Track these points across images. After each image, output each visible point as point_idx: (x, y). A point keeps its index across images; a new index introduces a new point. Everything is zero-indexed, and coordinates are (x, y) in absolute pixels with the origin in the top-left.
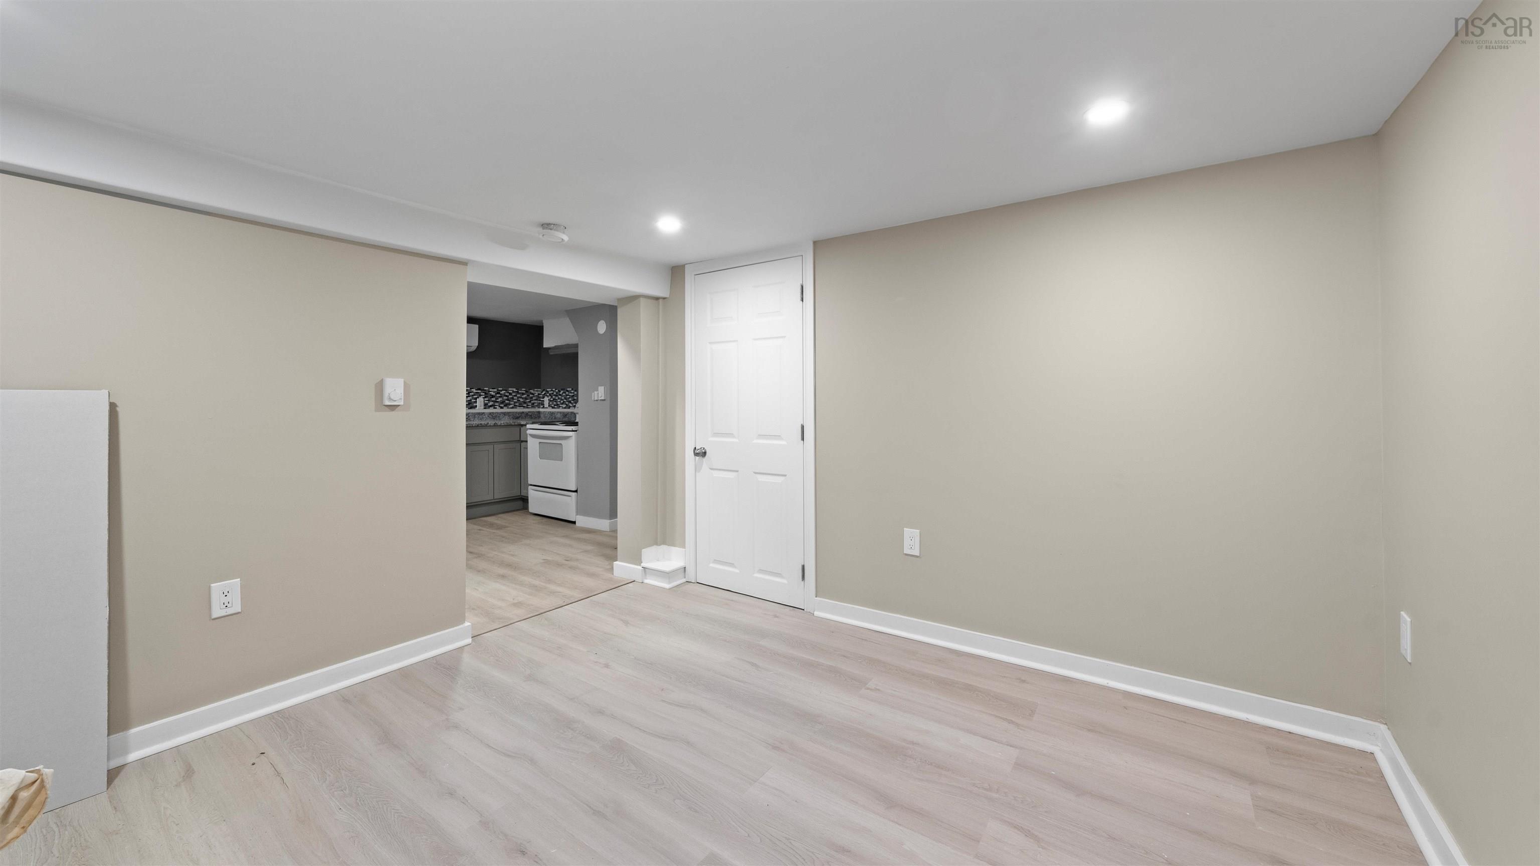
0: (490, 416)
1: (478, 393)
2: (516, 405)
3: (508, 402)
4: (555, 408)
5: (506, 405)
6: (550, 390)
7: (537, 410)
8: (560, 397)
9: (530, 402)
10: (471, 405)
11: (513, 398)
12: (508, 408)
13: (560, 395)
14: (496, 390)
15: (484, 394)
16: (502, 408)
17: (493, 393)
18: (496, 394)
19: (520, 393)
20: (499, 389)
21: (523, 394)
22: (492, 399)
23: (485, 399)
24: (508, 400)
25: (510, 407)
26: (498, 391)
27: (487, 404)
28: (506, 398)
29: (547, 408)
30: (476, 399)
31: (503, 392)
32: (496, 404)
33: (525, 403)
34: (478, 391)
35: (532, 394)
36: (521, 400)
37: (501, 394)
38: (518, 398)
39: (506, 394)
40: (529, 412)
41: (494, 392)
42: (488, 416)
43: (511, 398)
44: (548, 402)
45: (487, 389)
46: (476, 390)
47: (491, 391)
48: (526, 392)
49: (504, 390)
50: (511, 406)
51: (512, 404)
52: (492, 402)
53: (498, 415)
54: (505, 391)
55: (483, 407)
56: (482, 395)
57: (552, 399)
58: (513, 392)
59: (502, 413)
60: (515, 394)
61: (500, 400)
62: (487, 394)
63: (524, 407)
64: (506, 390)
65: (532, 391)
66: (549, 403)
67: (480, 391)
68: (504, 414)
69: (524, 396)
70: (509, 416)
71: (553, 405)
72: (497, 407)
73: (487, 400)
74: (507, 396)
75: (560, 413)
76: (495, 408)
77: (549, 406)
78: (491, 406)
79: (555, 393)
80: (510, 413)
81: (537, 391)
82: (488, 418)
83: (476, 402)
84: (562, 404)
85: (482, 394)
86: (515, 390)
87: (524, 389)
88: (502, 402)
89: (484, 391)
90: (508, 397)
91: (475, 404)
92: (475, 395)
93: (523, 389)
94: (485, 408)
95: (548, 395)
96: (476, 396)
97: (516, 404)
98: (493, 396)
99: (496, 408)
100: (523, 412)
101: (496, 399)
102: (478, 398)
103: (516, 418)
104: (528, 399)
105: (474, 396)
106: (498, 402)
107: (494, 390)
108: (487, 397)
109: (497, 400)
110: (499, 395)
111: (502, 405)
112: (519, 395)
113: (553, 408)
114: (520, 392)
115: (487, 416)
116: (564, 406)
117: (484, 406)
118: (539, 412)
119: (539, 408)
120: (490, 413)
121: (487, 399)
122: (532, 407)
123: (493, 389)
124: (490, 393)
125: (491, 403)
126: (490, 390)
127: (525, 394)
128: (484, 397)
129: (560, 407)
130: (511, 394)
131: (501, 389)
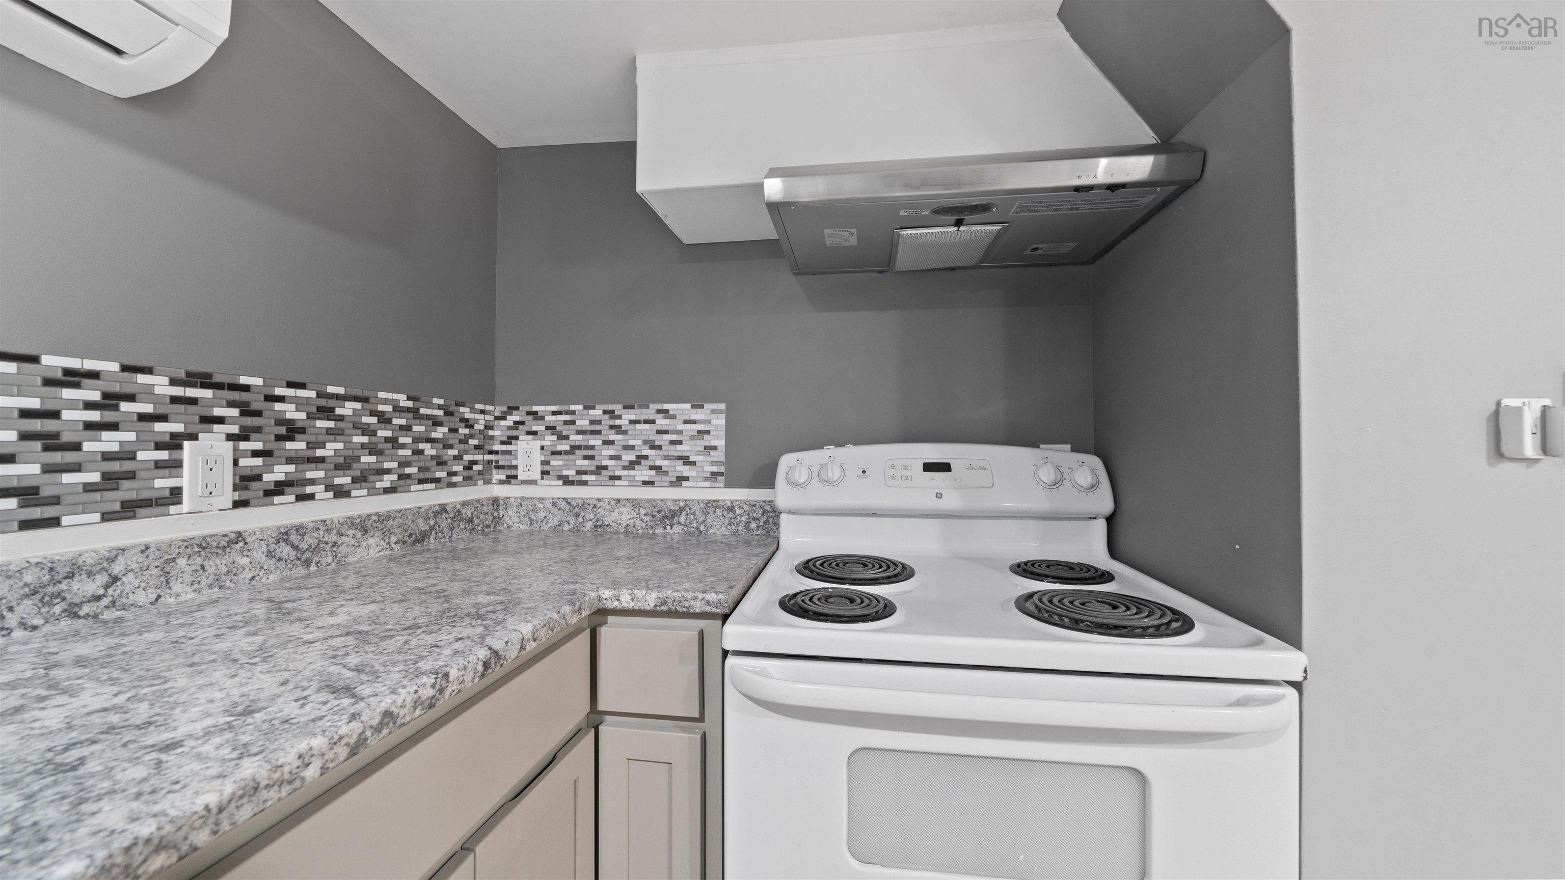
0: (285, 551)
1: (193, 401)
2: (408, 476)
3: (373, 459)
4: (585, 483)
5: (360, 480)
6: (555, 408)
7: (479, 492)
8: (612, 437)
9: (458, 458)
10: (128, 491)
11: (393, 441)
12: (373, 492)
13: (618, 429)
14: (311, 394)
15: (235, 412)
16: (341, 493)
17: (290, 412)
18: (310, 417)
19: (428, 417)
20: (331, 389)
21: (437, 423)
22: (289, 445)
23: (243, 445)
24: (373, 450)
25: (379, 485)
26: (323, 402)
27: (258, 478)
28: (365, 439)
29: (534, 482)
30: (174, 442)
31: (347, 409)
32: (310, 475)
33: (441, 463)
34: (191, 392)
35: (469, 424)
36: (429, 450)
37: (341, 418)
38: (416, 440)
39: (365, 419)
40: (464, 504)
41: (300, 404)
42: (270, 554)
43: (387, 440)
44: (538, 457)
45: (258, 381)
46: (174, 382)
47: (281, 399)
48: (448, 413)
49: (356, 399)
50: (387, 481)
51: (388, 471)
52: (289, 461)
53: (333, 537)
54: (358, 405)
55: (229, 496)
56: (221, 420)
57: (564, 446)
58: (398, 409)
59: (351, 522)
60: (403, 422)
61: (330, 449)
62: (258, 414)
63: (437, 480)
64: (364, 400)
65: (465, 411)
66: (545, 463)
67: (207, 393)
68: (363, 525)
69: (440, 432)
70: (386, 533)
71: (571, 473)
72: (318, 490)
73: (255, 454)
74: (366, 430)
75: (635, 504)
76: (300, 498)
77: (544, 473)
78: (279, 488)
79: (583, 423)
80: (389, 516)
81: (482, 412)
82: (271, 564)
83: (175, 465)
84: (632, 465)
85: (217, 412)
86: (405, 403)
87: (441, 401)
88: (343, 466)
89: (236, 396)
90: (373, 433)
91: (163, 483)
92: (163, 418)
93: (436, 401)
94: (239, 504)
95: (540, 428)
96: (179, 428)
97: (408, 470)
98: (292, 431)
99: (311, 497)
100: (443, 508)
101: (311, 446)
102: (193, 437)
103: (417, 541)
104: (451, 447)
105: (159, 427)
106: (322, 460)
107: (301, 393)
108: (258, 430)
109: (319, 453)
110: (331, 424)
111: (343, 480)
112: (422, 429)
113: (567, 482)
114: (423, 411)
115: (259, 555)
116: (643, 473)
117: (235, 488)
118: (495, 501)
119: (488, 482)
120: (283, 536)
121: (258, 446)
122: (465, 479)
123: (290, 385)
124: (278, 406)
125: (280, 472)
126: (279, 391)
127: (440, 424)
128: (235, 429)
129: (619, 478)
130: (389, 421)
131: (341, 390)
